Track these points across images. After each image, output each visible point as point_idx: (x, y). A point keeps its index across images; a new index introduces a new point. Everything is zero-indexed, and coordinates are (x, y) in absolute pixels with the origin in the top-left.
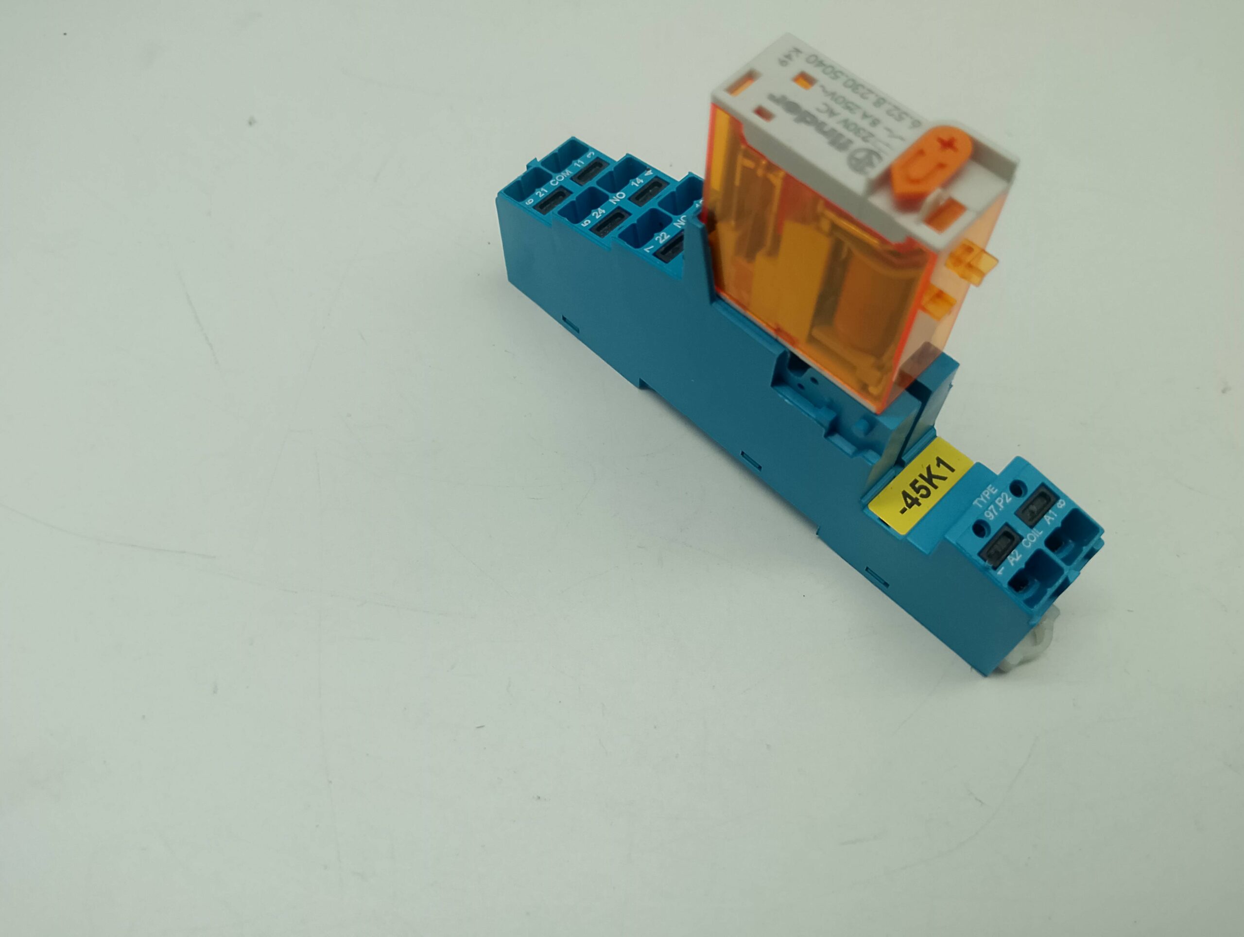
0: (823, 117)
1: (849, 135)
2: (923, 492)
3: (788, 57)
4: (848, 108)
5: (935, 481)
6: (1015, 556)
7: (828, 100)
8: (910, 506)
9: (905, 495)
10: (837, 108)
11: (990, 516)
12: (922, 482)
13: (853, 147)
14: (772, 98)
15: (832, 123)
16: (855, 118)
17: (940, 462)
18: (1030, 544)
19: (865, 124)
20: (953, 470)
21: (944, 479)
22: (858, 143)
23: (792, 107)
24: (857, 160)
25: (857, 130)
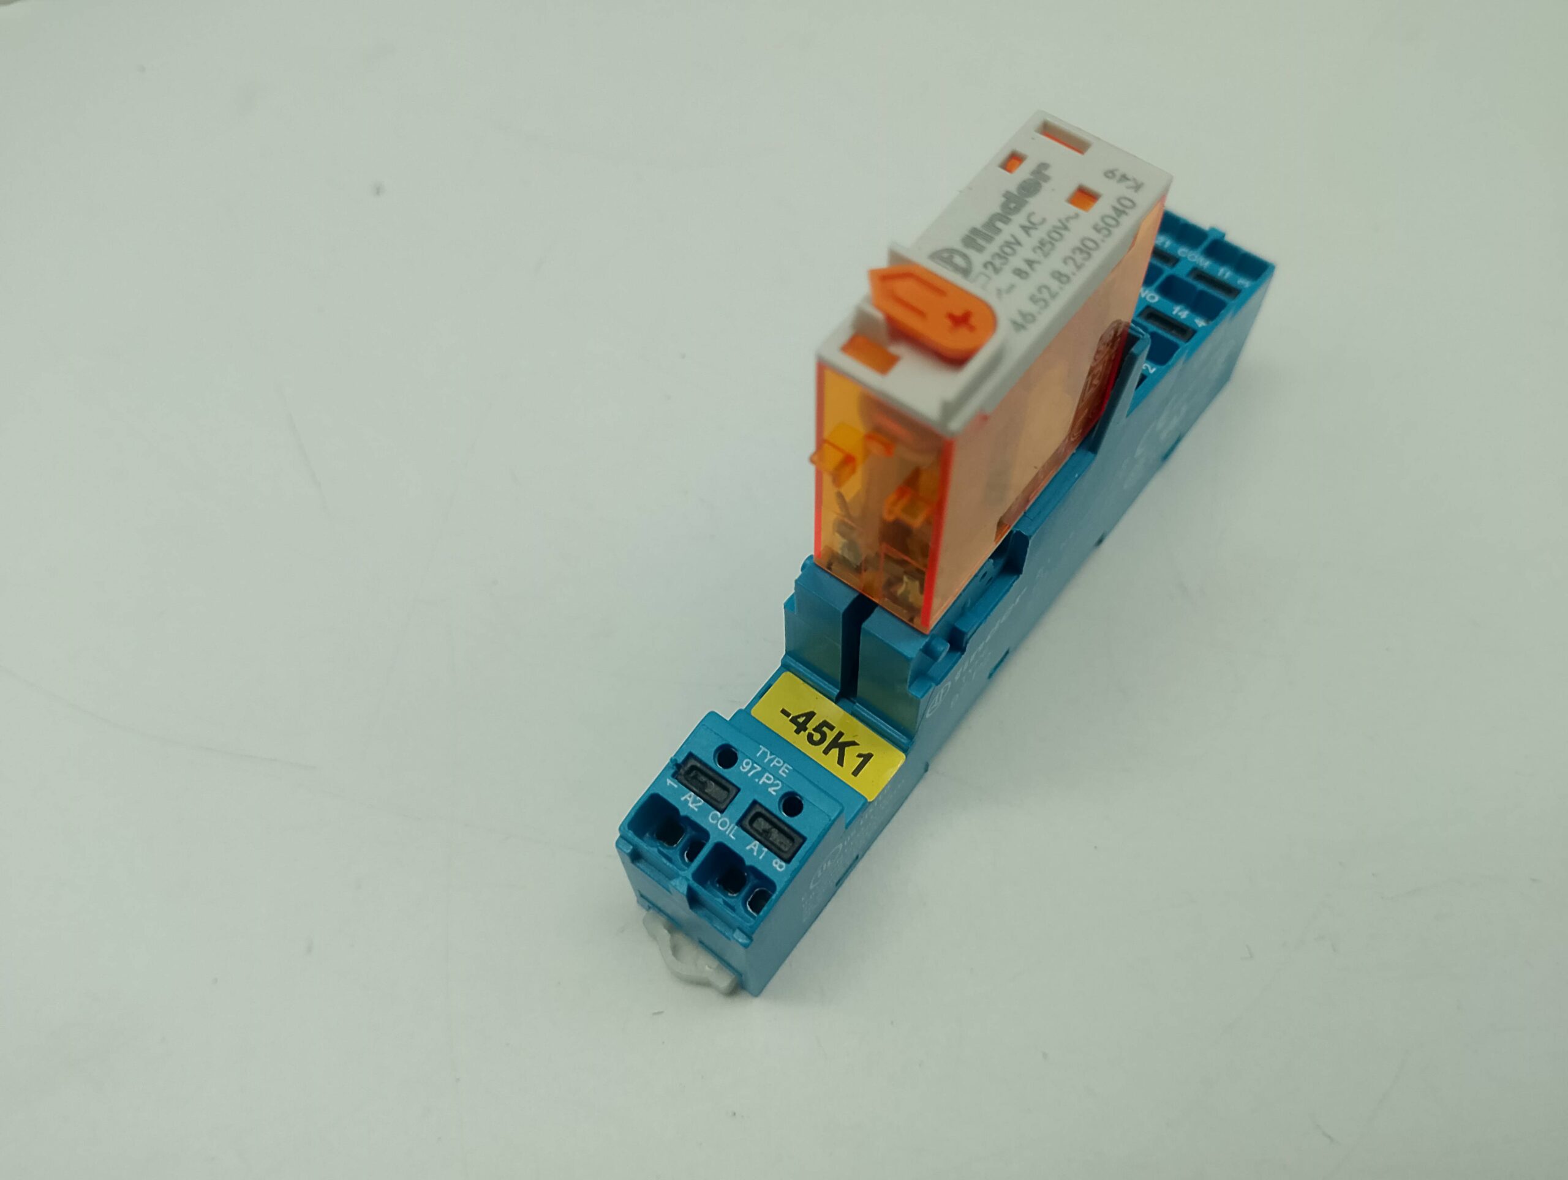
0: (1019, 219)
1: (993, 248)
2: (817, 737)
3: (1124, 178)
4: (1042, 244)
5: (835, 752)
6: (694, 802)
7: (1052, 222)
8: (794, 720)
9: (810, 715)
10: (1039, 234)
11: (744, 767)
12: (831, 736)
13: (971, 253)
14: (1044, 166)
15: (1010, 230)
16: (1026, 251)
17: (867, 758)
18: (715, 822)
19: (1017, 262)
20: (856, 773)
21: (841, 762)
22: (978, 259)
23: (1030, 188)
24: (951, 257)
25: (1003, 256)
